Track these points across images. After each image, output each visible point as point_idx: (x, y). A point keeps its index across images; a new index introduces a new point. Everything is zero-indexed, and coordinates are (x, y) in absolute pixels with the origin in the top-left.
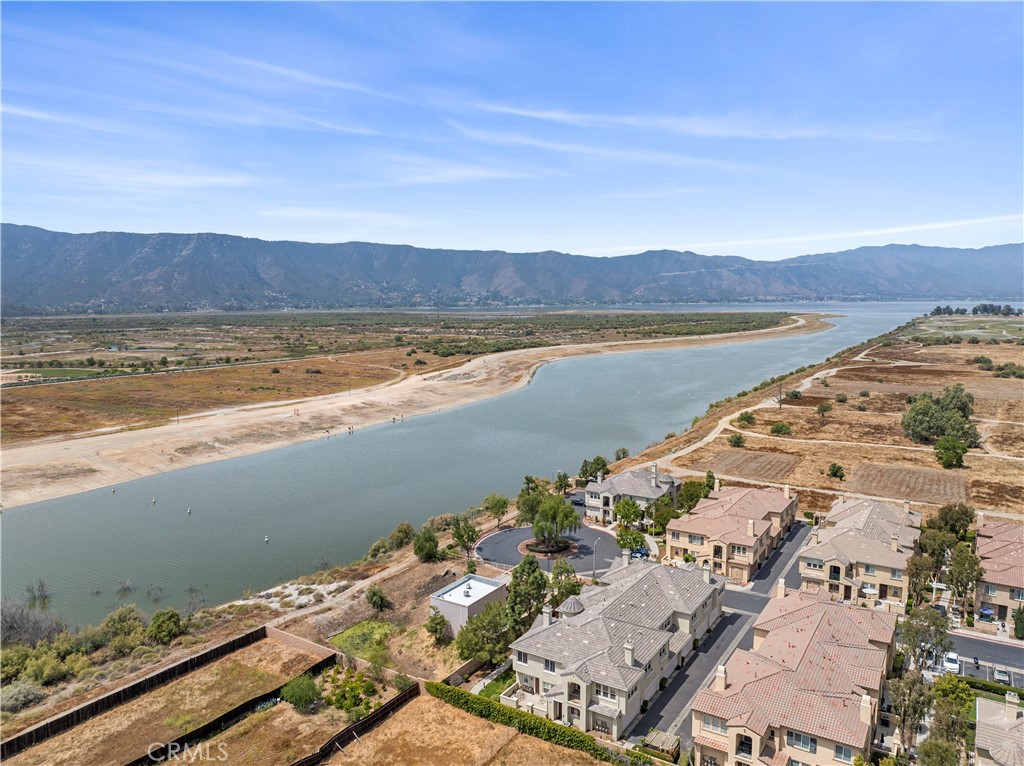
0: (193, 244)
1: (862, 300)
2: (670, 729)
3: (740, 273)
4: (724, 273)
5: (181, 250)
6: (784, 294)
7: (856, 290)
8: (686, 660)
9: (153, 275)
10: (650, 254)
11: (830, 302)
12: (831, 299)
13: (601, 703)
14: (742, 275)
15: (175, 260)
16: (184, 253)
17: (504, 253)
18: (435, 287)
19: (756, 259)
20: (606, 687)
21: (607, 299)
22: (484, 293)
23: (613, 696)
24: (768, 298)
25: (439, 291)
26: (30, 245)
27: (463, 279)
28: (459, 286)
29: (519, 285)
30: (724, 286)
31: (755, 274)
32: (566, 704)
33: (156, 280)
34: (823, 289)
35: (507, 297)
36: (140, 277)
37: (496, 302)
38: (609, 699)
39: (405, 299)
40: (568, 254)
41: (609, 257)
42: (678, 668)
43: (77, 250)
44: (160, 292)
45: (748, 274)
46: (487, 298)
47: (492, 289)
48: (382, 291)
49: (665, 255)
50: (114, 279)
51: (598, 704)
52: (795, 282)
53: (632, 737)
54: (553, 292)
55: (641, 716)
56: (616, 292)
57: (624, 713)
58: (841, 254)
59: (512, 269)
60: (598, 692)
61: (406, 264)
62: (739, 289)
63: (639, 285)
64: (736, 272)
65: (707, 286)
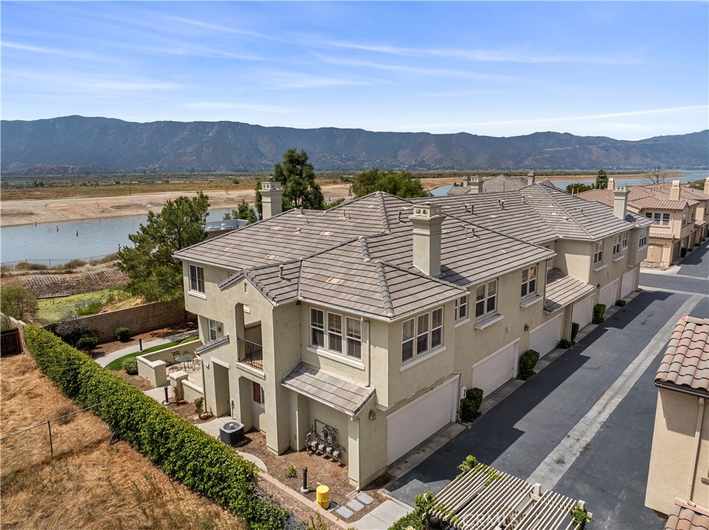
0: (216, 128)
1: (704, 169)
2: (542, 469)
3: (606, 149)
4: (594, 148)
5: (208, 133)
6: (640, 165)
7: (699, 162)
8: (580, 336)
9: (190, 149)
10: (537, 135)
11: (677, 170)
12: (678, 168)
13: (325, 371)
14: (607, 151)
15: (204, 139)
16: (210, 135)
17: (429, 134)
18: (379, 158)
19: (619, 139)
20: (335, 319)
21: (504, 166)
22: (413, 162)
23: (354, 349)
24: (627, 167)
25: (381, 161)
26: (114, 131)
27: (399, 152)
28: (395, 158)
29: (438, 156)
30: (593, 159)
31: (618, 150)
32: (238, 370)
33: (191, 153)
34: (672, 161)
35: (429, 165)
36: (181, 151)
37: (422, 168)
38: (342, 357)
39: (357, 166)
40: (475, 135)
41: (506, 137)
42: (563, 344)
43: (142, 134)
44: (194, 160)
45: (612, 150)
46: (415, 165)
47: (419, 159)
48: (341, 161)
49: (549, 135)
50: (165, 152)
51: (314, 370)
52: (650, 156)
53: (415, 484)
54: (464, 161)
55: (460, 428)
56: (510, 162)
57: (383, 401)
58: (687, 135)
59: (434, 145)
60: (317, 340)
61: (359, 142)
62: (605, 161)
63: (528, 157)
64: (603, 148)
65: (580, 158)
